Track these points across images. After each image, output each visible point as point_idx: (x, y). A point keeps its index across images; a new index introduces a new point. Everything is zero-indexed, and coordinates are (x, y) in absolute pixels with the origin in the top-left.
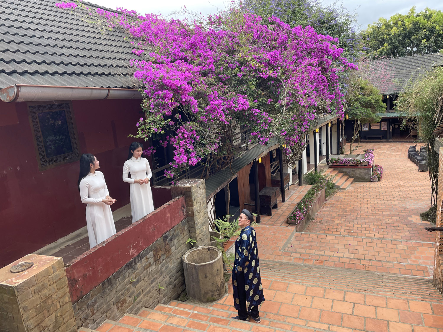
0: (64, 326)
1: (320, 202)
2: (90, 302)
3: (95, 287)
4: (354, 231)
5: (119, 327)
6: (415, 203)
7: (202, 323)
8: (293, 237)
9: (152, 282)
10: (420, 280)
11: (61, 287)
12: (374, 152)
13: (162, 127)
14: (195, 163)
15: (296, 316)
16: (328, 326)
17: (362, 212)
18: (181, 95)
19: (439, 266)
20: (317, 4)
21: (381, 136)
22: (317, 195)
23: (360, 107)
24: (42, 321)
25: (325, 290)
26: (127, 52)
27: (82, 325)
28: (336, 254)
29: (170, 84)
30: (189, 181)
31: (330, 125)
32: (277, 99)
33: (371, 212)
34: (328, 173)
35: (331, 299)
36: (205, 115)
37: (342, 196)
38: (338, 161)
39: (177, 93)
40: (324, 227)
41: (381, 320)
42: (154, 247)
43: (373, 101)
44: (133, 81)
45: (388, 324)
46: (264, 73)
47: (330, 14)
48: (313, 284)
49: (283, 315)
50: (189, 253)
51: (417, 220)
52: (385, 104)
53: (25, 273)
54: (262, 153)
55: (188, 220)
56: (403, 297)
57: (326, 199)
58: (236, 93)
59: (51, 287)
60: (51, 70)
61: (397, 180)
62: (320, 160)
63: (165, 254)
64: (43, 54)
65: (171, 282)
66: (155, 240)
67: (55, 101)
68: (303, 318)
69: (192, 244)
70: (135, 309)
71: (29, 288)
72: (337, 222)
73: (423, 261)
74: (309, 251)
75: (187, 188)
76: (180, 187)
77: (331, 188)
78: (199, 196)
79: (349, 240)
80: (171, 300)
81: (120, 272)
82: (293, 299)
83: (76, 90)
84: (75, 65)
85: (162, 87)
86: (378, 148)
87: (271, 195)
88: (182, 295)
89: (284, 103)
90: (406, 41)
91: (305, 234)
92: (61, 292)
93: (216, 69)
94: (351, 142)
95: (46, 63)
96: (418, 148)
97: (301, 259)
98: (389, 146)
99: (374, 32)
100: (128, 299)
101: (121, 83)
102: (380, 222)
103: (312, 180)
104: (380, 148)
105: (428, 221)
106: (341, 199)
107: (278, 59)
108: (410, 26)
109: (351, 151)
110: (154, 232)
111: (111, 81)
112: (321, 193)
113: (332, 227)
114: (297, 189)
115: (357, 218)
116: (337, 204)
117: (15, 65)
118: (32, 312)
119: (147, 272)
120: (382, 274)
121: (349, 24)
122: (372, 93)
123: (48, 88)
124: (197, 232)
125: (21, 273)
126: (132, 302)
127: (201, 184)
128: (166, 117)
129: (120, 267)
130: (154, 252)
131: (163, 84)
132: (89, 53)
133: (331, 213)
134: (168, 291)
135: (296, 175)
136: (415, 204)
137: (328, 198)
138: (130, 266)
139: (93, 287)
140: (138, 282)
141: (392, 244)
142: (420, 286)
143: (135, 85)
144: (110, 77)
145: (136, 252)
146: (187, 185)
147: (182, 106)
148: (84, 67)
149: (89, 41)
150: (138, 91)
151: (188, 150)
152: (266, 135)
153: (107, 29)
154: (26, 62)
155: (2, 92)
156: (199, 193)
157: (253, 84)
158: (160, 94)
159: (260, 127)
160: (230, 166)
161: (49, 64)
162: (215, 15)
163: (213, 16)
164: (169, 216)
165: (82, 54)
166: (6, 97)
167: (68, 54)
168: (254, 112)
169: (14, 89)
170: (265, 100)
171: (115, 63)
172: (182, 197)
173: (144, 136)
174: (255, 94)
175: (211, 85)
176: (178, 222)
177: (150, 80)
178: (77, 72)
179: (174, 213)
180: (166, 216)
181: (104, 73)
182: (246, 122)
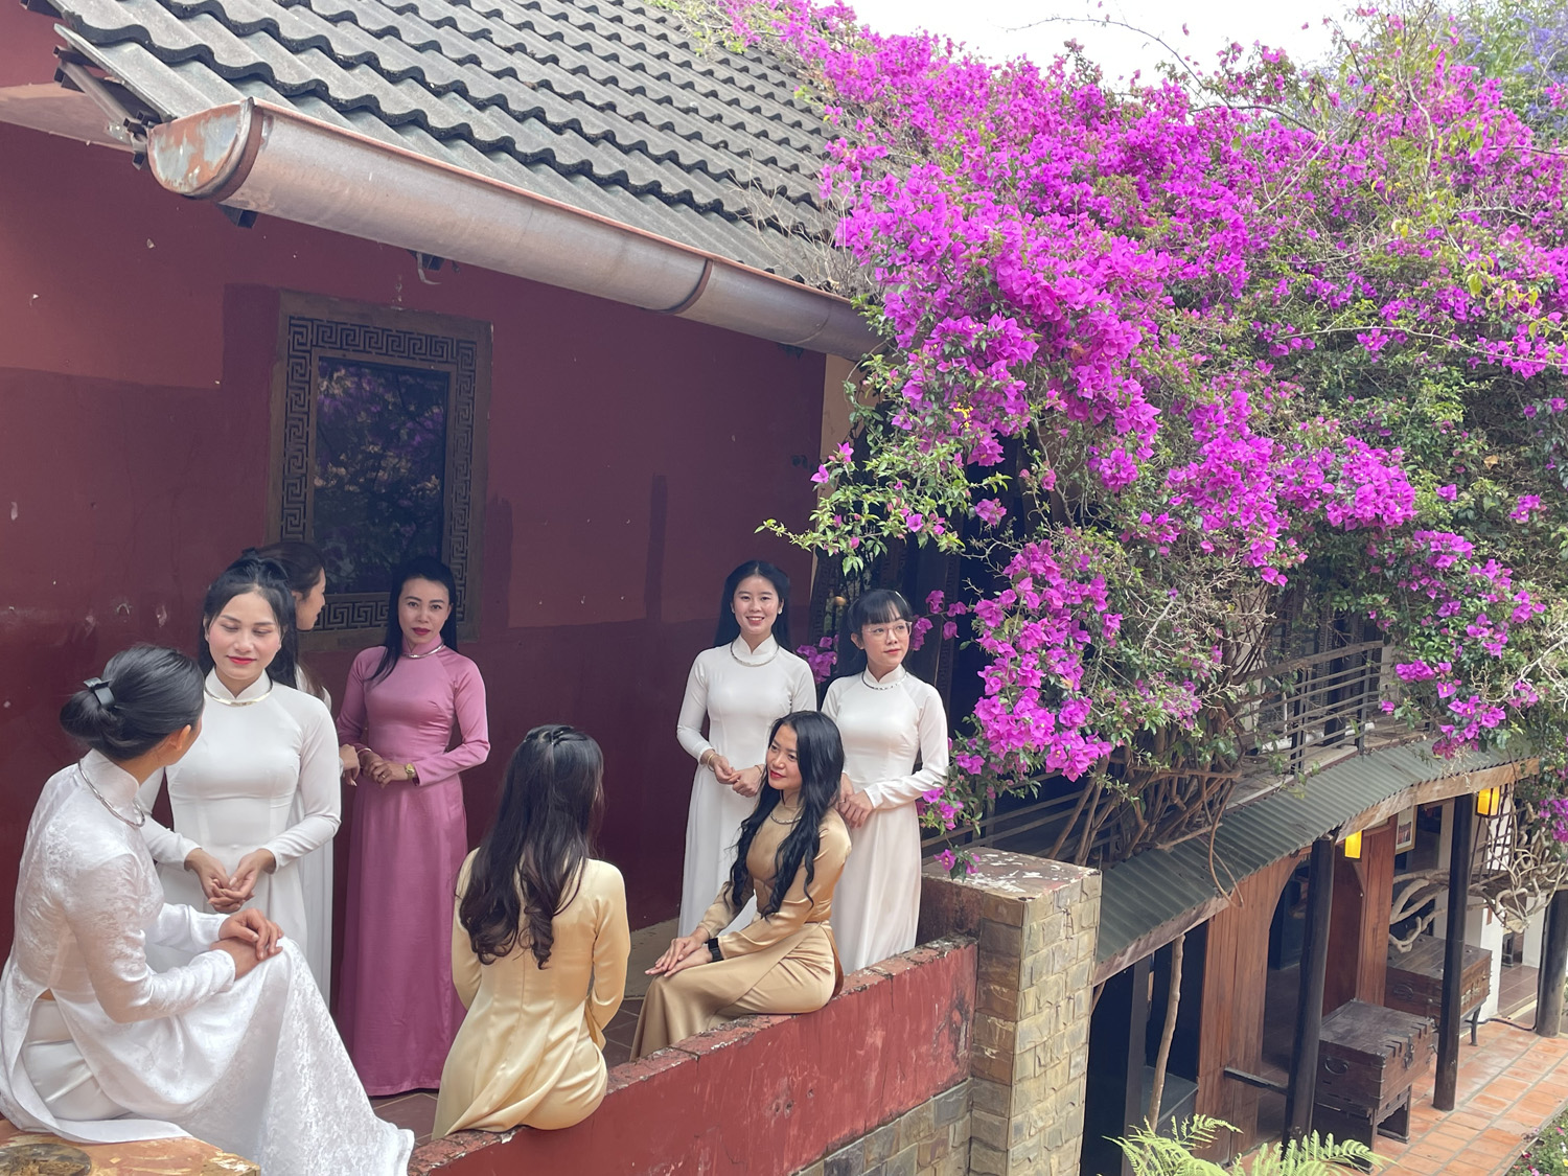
13: (949, 512)
14: (1079, 767)
18: (1080, 361)
26: (804, 144)
29: (1031, 290)
30: (1009, 868)
36: (1166, 508)
39: (1056, 348)
44: (823, 266)
46: (1527, 346)
54: (1375, 807)
55: (970, 1096)
58: (1346, 429)
60: (438, 113)
64: (417, 47)
75: (999, 902)
76: (958, 890)
78: (1057, 967)
83: (551, 220)
84: (558, 129)
85: (987, 299)
87: (1386, 1053)
95: (426, 85)
101: (766, 256)
110: (783, 1123)
111: (719, 238)
114: (1523, 1047)
117: (272, 46)
127: (1077, 898)
131: (994, 283)
132: (630, 102)
143: (832, 282)
144: (714, 222)
146: (1001, 883)
147: (1052, 438)
148: (600, 147)
149: (637, 61)
150: (850, 305)
151: (1052, 681)
152: (1495, 689)
153: (721, 44)
154: (330, 53)
155: (168, 137)
156: (1060, 947)
157: (1440, 398)
158: (968, 334)
159: (1460, 641)
160: (1209, 838)
161: (438, 92)
162: (1257, 44)
163: (1248, 50)
164: (880, 1046)
165: (599, 98)
166: (183, 165)
167: (534, 81)
168: (1433, 550)
169: (238, 121)
170: (1500, 498)
171: (747, 170)
172: (962, 946)
173: (843, 545)
174: (1448, 453)
175: (1212, 364)
176: (918, 1097)
177: (932, 252)
178: (563, 159)
179: (905, 1036)
180: (863, 1040)
181: (688, 193)
182: (1380, 598)
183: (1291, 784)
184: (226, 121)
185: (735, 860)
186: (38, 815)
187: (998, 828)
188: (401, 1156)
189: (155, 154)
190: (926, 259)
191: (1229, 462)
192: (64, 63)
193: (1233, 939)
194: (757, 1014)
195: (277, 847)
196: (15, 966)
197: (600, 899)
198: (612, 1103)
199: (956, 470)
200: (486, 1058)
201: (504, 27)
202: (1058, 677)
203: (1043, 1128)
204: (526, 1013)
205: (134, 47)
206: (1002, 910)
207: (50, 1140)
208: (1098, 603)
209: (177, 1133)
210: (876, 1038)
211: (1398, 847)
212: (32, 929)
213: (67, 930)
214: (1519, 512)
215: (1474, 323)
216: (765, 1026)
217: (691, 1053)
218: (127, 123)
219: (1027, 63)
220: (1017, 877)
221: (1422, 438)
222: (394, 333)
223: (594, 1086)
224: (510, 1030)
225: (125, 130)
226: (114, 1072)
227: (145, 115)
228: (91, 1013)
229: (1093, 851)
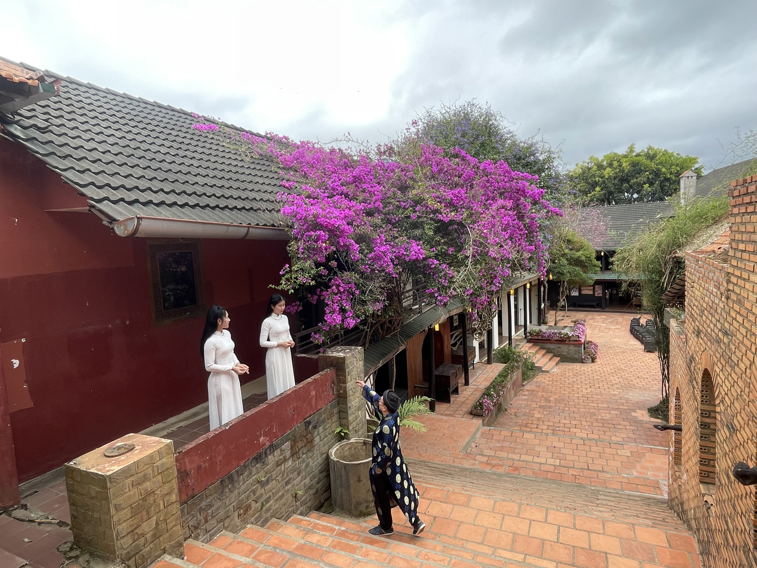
0: (167, 535)
1: (515, 387)
2: (203, 504)
3: (212, 484)
4: (561, 429)
5: (239, 543)
6: (640, 392)
7: (351, 543)
8: (479, 433)
9: (287, 483)
10: (649, 498)
11: (168, 480)
12: (586, 324)
13: (312, 276)
14: (352, 325)
15: (479, 542)
16: (523, 556)
17: (570, 403)
18: (339, 237)
19: (675, 480)
20: (512, 136)
21: (595, 304)
22: (511, 378)
23: (567, 264)
24: (139, 526)
25: (520, 507)
26: (275, 183)
27: (191, 535)
28: (536, 460)
29: (326, 223)
30: (342, 350)
31: (528, 286)
32: (460, 248)
33: (582, 404)
34: (526, 349)
35: (528, 519)
36: (367, 264)
37: (544, 381)
38: (539, 333)
40: (520, 421)
41: (596, 551)
42: (292, 436)
43: (583, 258)
44: (279, 218)
45: (607, 559)
46: (445, 216)
47: (527, 148)
48: (504, 498)
49: (462, 539)
50: (337, 447)
51: (643, 416)
52: (599, 262)
53: (123, 458)
54: (440, 318)
55: (338, 402)
56: (627, 521)
57: (524, 384)
58: (409, 238)
59: (154, 479)
60: (181, 201)
61: (616, 362)
62: (516, 332)
63: (305, 446)
64: (173, 182)
65: (312, 485)
66: (294, 426)
67: (181, 238)
68: (489, 545)
69: (343, 434)
70: (262, 519)
71: (127, 478)
72: (537, 415)
73: (652, 473)
74: (499, 454)
75: (339, 358)
76: (331, 356)
77: (530, 370)
78: (355, 370)
79: (554, 441)
80: (310, 510)
81: (245, 466)
82: (476, 517)
83: (209, 226)
84: (209, 197)
85: (315, 228)
86: (591, 319)
87: (450, 375)
88: (326, 504)
89: (469, 253)
90: (624, 185)
91: (495, 430)
92: (166, 488)
93: (383, 208)
94: (556, 310)
95: (176, 193)
96: (643, 321)
97: (489, 464)
98: (605, 317)
99: (583, 173)
100: (253, 504)
101: (265, 219)
102: (595, 417)
103: (505, 357)
104: (593, 319)
105: (658, 418)
106: (543, 384)
107: (462, 199)
108: (628, 167)
109: (556, 321)
110: (293, 415)
111: (253, 217)
112: (517, 375)
113: (531, 422)
114: (484, 368)
115: (565, 412)
116: (538, 392)
117: (138, 193)
118: (126, 513)
119: (281, 469)
120: (597, 488)
121: (552, 162)
122: (582, 248)
123: (174, 222)
124: (351, 418)
125: (117, 457)
126: (259, 509)
127: (358, 354)
128: (318, 265)
129: (247, 460)
130: (291, 442)
131: (317, 223)
132: (228, 183)
133: (529, 403)
134: (307, 498)
135: (484, 350)
136: (640, 395)
137: (526, 382)
138: (259, 459)
139: (209, 483)
140: (268, 482)
141: (610, 448)
142: (649, 507)
143: (282, 223)
144: (251, 213)
145: (268, 441)
146: (340, 354)
147: (339, 251)
148: (221, 199)
149: (229, 169)
151: (343, 307)
152: (446, 293)
153: (252, 157)
154: (151, 190)
155: (118, 225)
156: (355, 366)
157: (430, 228)
158: (312, 236)
159: (439, 283)
160: (398, 333)
161: (179, 194)
162: (385, 144)
163: (383, 146)
165: (220, 184)
166: (123, 231)
167: (203, 184)
168: (430, 263)
169: (134, 221)
170: (446, 249)
171: (260, 196)
172: (332, 369)
173: (288, 288)
174: (433, 240)
176: (325, 404)
178: (212, 205)
179: (321, 391)
180: (310, 394)
181: (244, 207)
182: (421, 276)
183: (420, 316)
184: (131, 221)
189: (115, 228)
192: (90, 208)
193: (413, 353)
199: (313, 266)
202: (345, 306)
203: (356, 406)
205: (106, 202)
206: (341, 360)
208: (353, 288)
210: (313, 393)
211: (455, 324)
218: (108, 222)
220: (344, 352)
227: (113, 220)
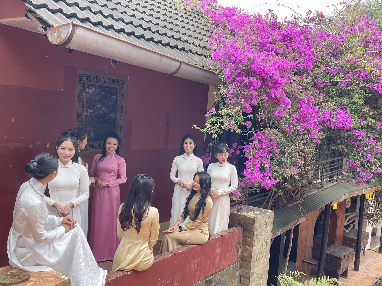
13: (238, 124)
14: (269, 186)
18: (271, 88)
26: (205, 33)
29: (259, 70)
30: (251, 210)
36: (291, 123)
39: (265, 84)
44: (209, 64)
55: (241, 265)
58: (336, 105)
60: (117, 26)
64: (112, 9)
66: (196, 283)
75: (249, 218)
76: (239, 215)
78: (263, 234)
83: (143, 52)
84: (145, 30)
85: (249, 72)
87: (342, 257)
95: (114, 19)
101: (195, 61)
110: (196, 271)
111: (184, 57)
114: (376, 256)
123: (110, 39)
127: (268, 218)
132: (163, 23)
143: (211, 68)
144: (183, 53)
146: (249, 214)
147: (264, 106)
148: (155, 34)
149: (164, 13)
150: (215, 73)
151: (263, 165)
152: (371, 169)
153: (185, 9)
154: (91, 11)
155: (52, 31)
156: (263, 229)
157: (359, 98)
158: (244, 81)
159: (363, 157)
160: (300, 204)
161: (117, 20)
162: (316, 10)
163: (313, 12)
164: (219, 253)
165: (155, 22)
166: (56, 38)
167: (140, 18)
168: (356, 135)
169: (69, 27)
170: (373, 122)
171: (191, 40)
172: (240, 229)
173: (213, 132)
174: (361, 111)
175: (303, 89)
176: (228, 265)
177: (235, 61)
178: (146, 37)
179: (225, 250)
180: (215, 251)
181: (177, 45)
182: (343, 146)
183: (320, 191)
184: (66, 27)
185: (184, 207)
186: (19, 193)
187: (249, 200)
188: (104, 276)
189: (49, 35)
190: (234, 63)
191: (307, 113)
192: (27, 13)
193: (305, 229)
194: (190, 244)
195: (75, 202)
196: (13, 229)
197: (152, 216)
198: (155, 265)
199: (240, 114)
200: (125, 253)
201: (133, 5)
202: (264, 164)
203: (258, 273)
204: (134, 243)
205: (44, 9)
206: (250, 220)
207: (21, 271)
208: (274, 146)
209: (51, 270)
210: (218, 251)
211: (346, 207)
212: (17, 220)
213: (26, 221)
214: (378, 126)
215: (368, 80)
216: (192, 247)
217: (174, 253)
218: (42, 27)
219: (259, 14)
220: (253, 212)
221: (354, 107)
222: (105, 78)
223: (150, 261)
224: (130, 247)
225: (42, 29)
226: (36, 255)
227: (46, 25)
228: (31, 240)
229: (272, 207)
